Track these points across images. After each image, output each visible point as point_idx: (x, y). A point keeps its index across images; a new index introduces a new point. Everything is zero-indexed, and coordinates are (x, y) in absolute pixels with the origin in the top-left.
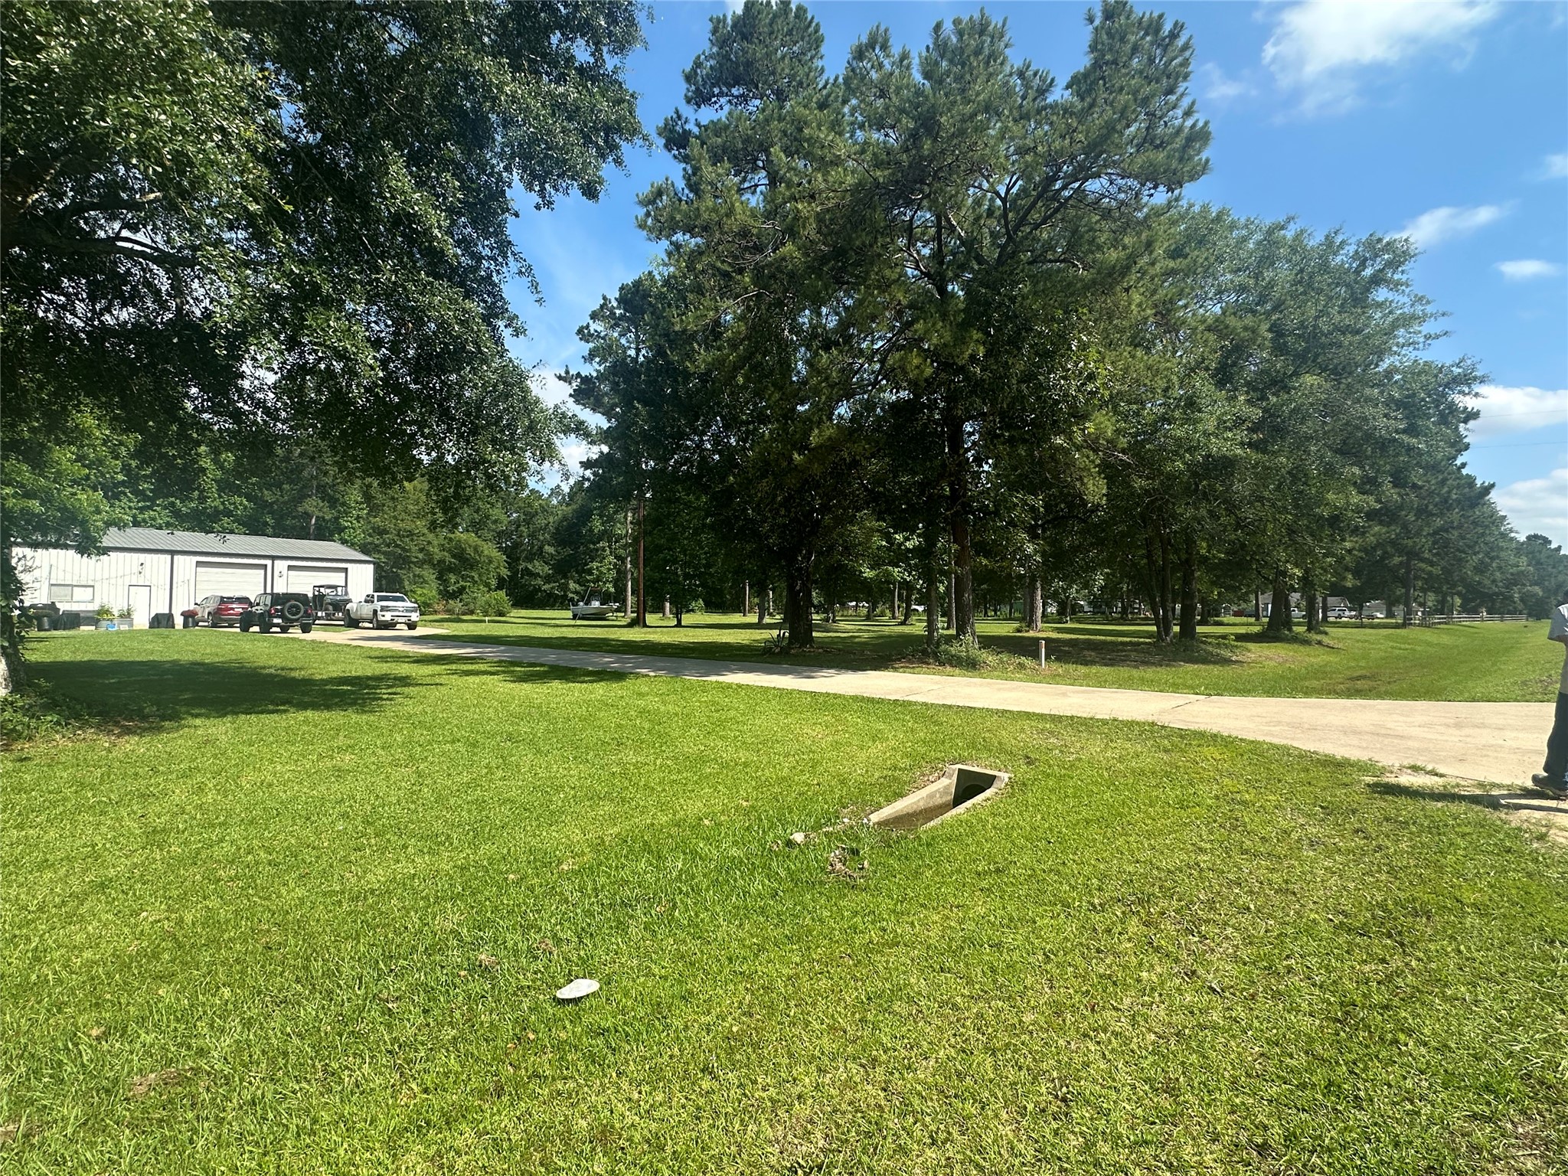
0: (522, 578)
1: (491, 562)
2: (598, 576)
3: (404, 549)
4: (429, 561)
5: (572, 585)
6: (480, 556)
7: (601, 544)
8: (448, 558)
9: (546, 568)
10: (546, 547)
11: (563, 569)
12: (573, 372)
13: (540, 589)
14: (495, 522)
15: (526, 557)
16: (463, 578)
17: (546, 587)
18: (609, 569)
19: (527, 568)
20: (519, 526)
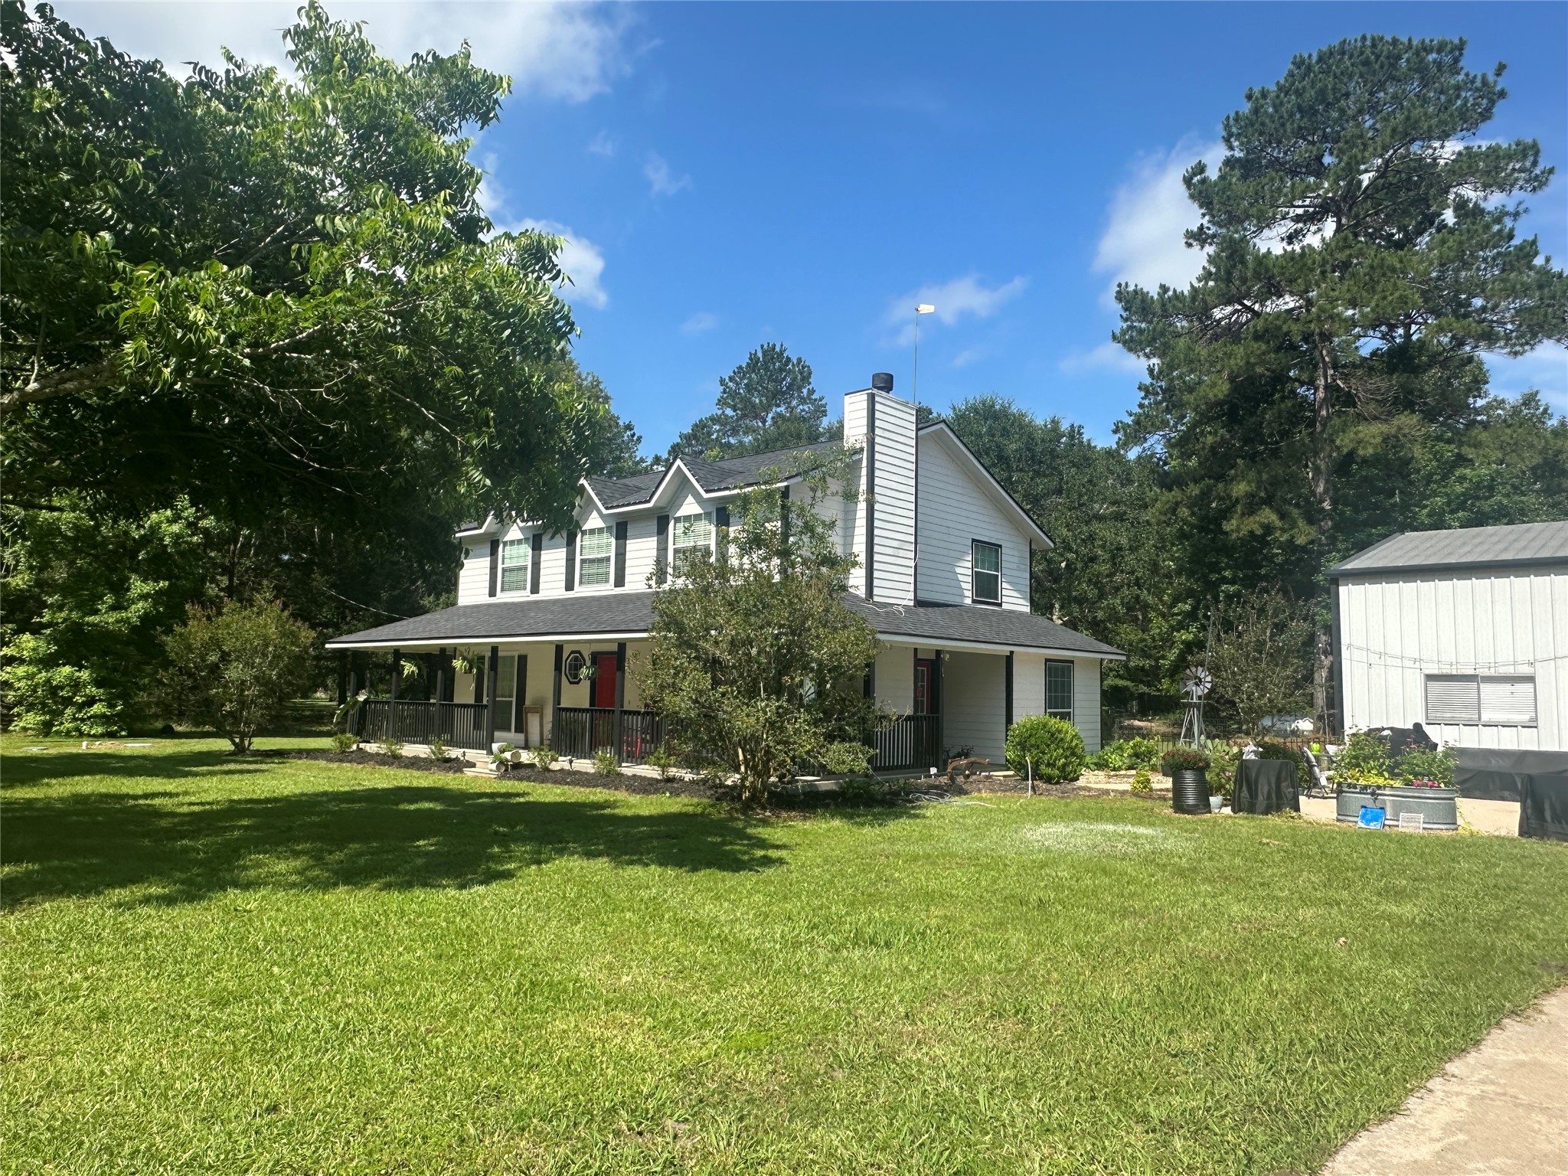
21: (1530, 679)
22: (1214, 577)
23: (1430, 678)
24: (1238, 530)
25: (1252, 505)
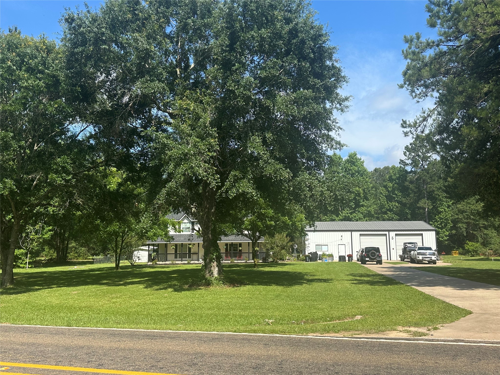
21: (327, 245)
23: (316, 245)
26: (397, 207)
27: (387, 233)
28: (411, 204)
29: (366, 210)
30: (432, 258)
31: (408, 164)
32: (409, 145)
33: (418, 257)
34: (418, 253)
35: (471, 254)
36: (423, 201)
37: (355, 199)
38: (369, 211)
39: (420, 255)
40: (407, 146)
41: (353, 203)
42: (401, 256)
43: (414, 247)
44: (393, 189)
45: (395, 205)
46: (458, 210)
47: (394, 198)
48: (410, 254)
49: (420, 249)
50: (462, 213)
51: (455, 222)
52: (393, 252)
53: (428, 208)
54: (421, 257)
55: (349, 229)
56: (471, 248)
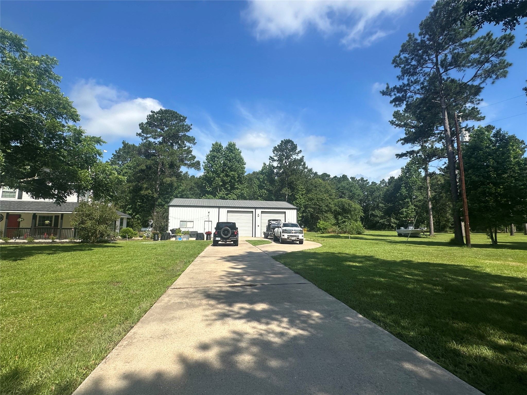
0: (370, 217)
1: (355, 210)
2: (407, 215)
3: (319, 206)
4: (330, 210)
5: (393, 220)
6: (351, 207)
7: (407, 200)
8: (338, 209)
9: (381, 213)
10: (380, 204)
11: (388, 213)
12: (391, 86)
13: (378, 222)
14: (358, 195)
15: (372, 209)
16: (345, 217)
17: (381, 221)
18: (412, 212)
19: (372, 214)
20: (368, 197)
21: (193, 222)
22: (136, 201)
23: (181, 221)
24: (144, 193)
25: (147, 189)
26: (266, 194)
27: (254, 210)
28: (276, 192)
29: (240, 192)
30: (299, 236)
31: (275, 160)
32: (277, 146)
33: (284, 236)
34: (283, 230)
35: (322, 231)
36: (285, 189)
37: (230, 181)
38: (242, 193)
39: (285, 233)
40: (276, 147)
41: (229, 185)
42: (265, 234)
43: (278, 224)
44: (263, 180)
45: (264, 192)
46: (308, 198)
47: (264, 186)
48: (274, 232)
49: (285, 225)
50: (311, 201)
51: (306, 207)
52: (258, 229)
53: (288, 195)
54: (286, 236)
55: (218, 205)
56: (322, 226)
